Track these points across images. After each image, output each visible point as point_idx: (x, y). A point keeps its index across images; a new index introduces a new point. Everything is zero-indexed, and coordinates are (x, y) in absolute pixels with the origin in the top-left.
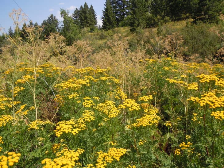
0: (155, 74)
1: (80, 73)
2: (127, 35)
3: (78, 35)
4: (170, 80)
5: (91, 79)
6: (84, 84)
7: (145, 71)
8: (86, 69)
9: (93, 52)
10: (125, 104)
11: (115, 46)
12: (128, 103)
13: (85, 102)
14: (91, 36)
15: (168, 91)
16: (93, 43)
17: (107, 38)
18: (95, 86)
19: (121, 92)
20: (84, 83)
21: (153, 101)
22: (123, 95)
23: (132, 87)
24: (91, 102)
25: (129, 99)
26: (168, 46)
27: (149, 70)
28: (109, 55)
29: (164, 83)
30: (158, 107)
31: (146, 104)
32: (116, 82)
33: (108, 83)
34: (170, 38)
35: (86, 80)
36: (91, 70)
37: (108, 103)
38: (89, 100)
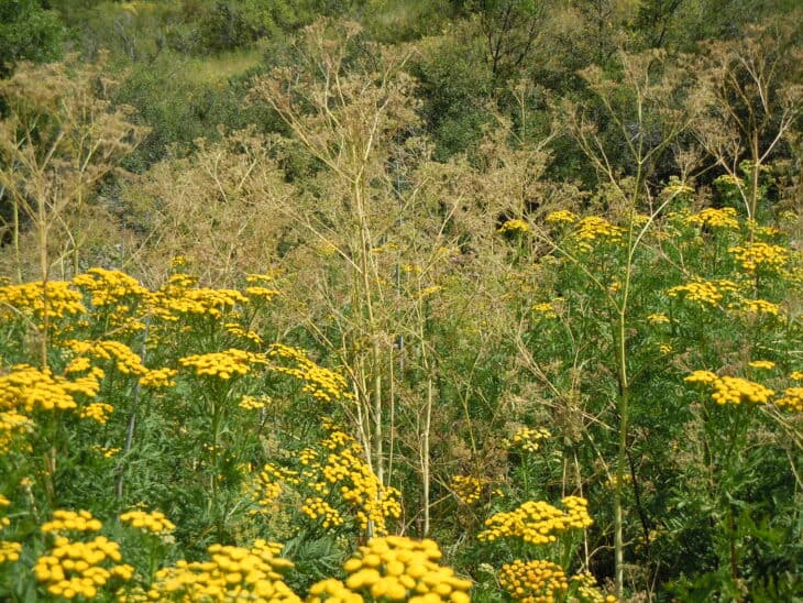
0: (615, 332)
1: (36, 313)
2: (416, 28)
3: (35, 16)
4: (719, 384)
5: (121, 367)
6: (57, 409)
7: (543, 307)
8: (83, 288)
9: (153, 150)
10: (355, 581)
11: (310, 109)
12: (382, 572)
13: (58, 552)
14: (139, 27)
15: (712, 466)
16: (148, 77)
17: (263, 42)
18: (152, 422)
19: (351, 469)
20: (56, 396)
21: (602, 542)
22: (372, 492)
23: (440, 429)
24: (99, 556)
25: (393, 539)
26: (716, 124)
27: (572, 301)
28: (270, 176)
29: (685, 401)
30: (640, 587)
31: (539, 566)
32: (319, 386)
33: (248, 402)
34: (726, 59)
35: (71, 377)
36: (121, 291)
37: (234, 566)
38: (87, 536)
